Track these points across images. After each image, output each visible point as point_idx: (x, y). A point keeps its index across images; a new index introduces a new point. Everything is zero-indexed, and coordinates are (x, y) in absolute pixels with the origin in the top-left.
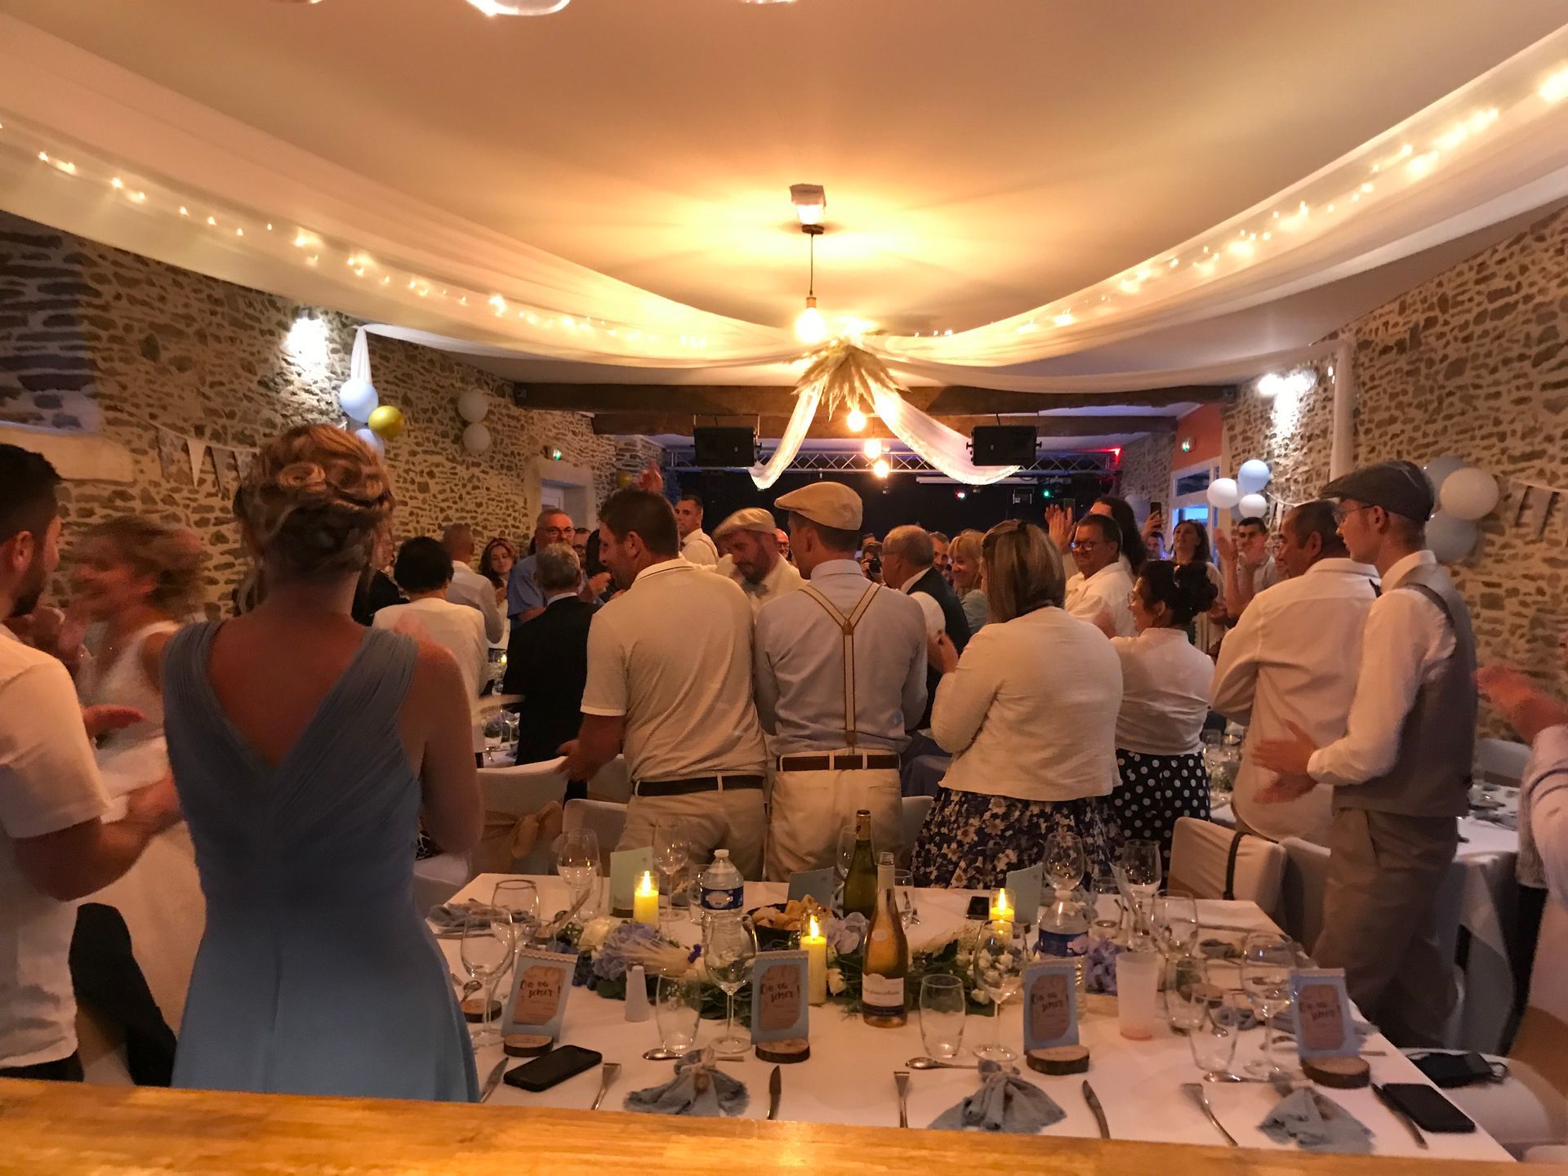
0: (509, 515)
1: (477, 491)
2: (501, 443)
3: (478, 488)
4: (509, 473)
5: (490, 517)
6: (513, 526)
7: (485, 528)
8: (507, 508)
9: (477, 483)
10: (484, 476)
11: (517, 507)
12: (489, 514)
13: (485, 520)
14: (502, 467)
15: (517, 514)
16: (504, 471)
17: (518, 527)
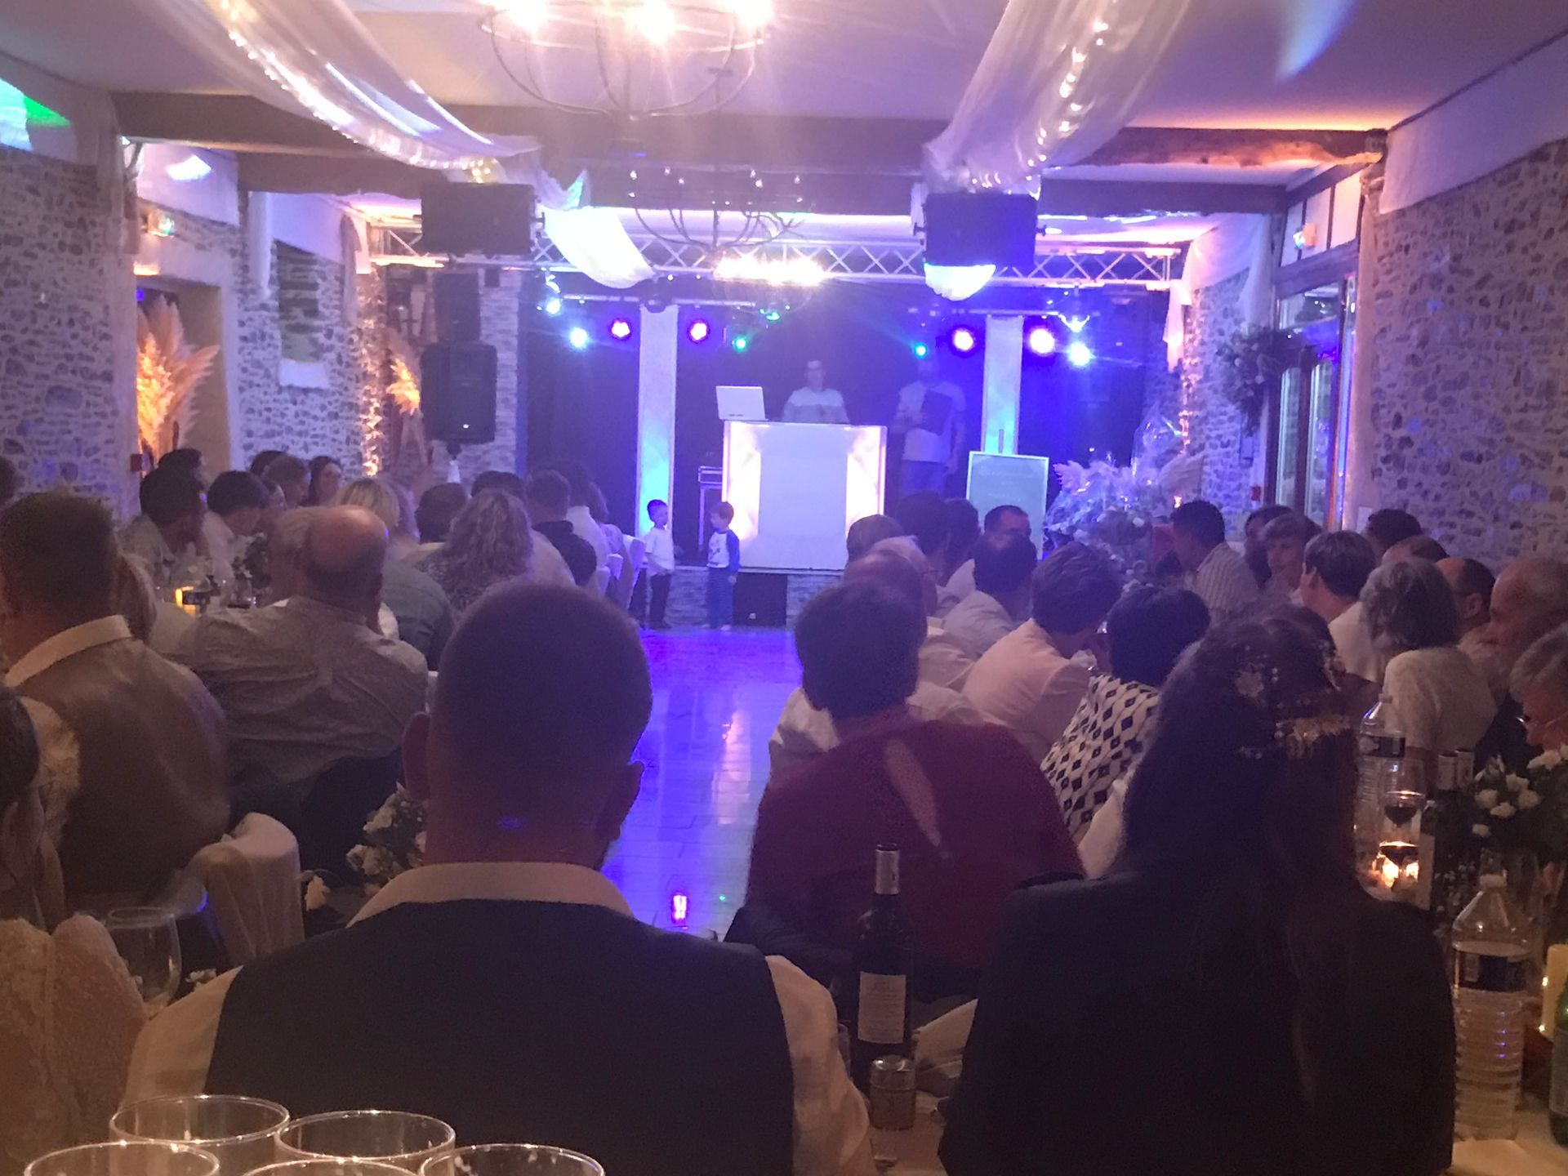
0: (75, 336)
1: (14, 291)
2: (60, 203)
3: (15, 284)
4: (76, 258)
5: (39, 338)
6: (81, 356)
7: (30, 358)
8: (71, 322)
9: (14, 276)
10: (28, 262)
11: (89, 322)
12: (37, 332)
13: (32, 343)
14: (62, 246)
15: (89, 335)
16: (67, 254)
17: (90, 359)
